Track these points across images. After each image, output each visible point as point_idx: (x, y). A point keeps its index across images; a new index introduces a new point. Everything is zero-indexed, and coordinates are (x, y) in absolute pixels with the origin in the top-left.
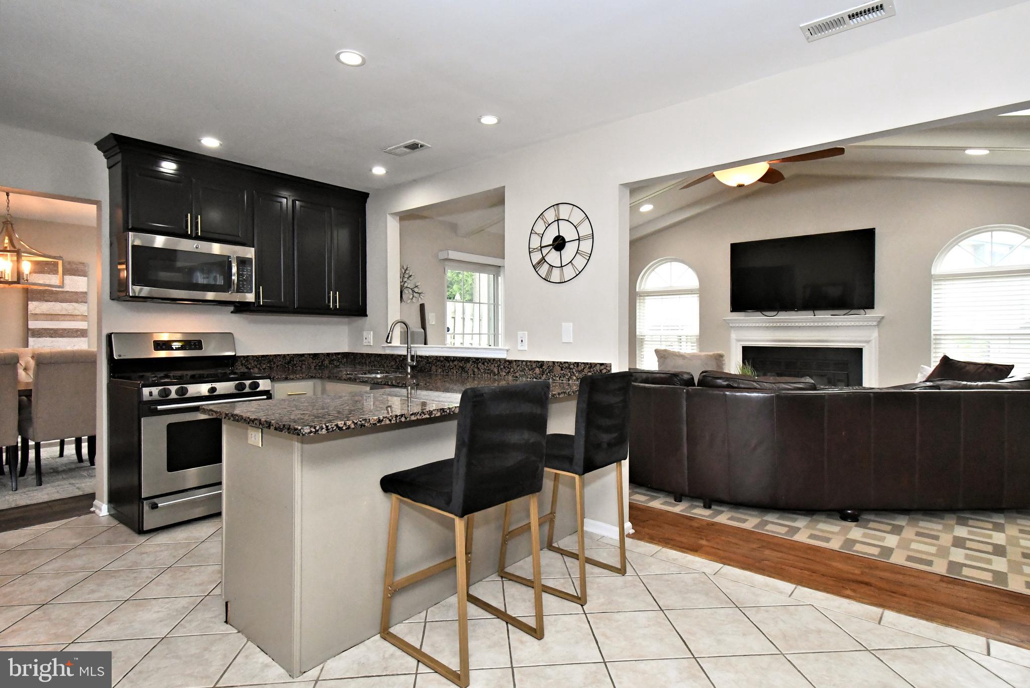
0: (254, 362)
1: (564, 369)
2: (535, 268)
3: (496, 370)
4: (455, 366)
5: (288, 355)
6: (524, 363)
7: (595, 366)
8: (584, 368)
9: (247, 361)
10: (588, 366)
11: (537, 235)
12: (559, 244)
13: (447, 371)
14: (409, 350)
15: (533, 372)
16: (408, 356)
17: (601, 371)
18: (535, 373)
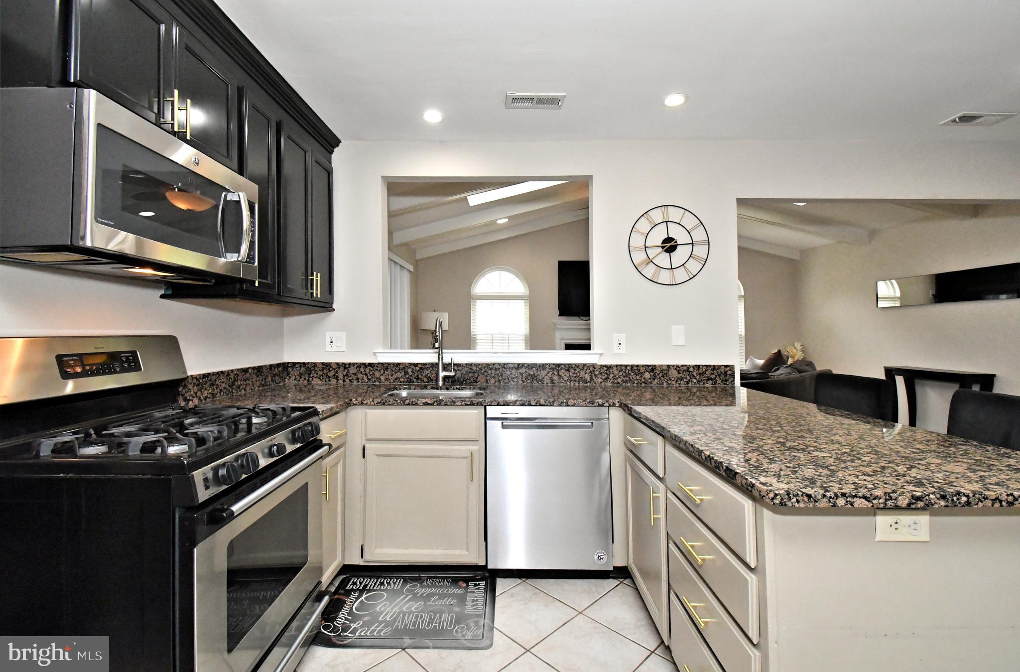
1: (681, 372)
2: (637, 268)
3: (588, 377)
4: (521, 374)
6: (629, 368)
7: (718, 368)
8: (706, 371)
10: (710, 368)
11: (639, 235)
12: (670, 245)
13: (507, 381)
14: (441, 356)
15: (641, 376)
16: (437, 364)
17: (726, 372)
18: (644, 378)
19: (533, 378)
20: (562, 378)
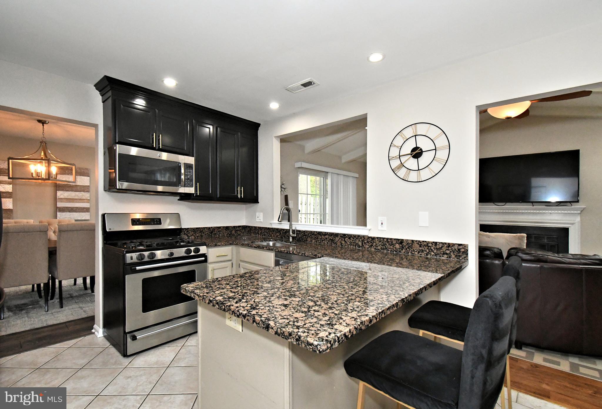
0: (192, 232)
1: (422, 246)
2: (393, 171)
3: (360, 244)
4: (326, 238)
5: (211, 227)
6: (385, 240)
7: (452, 246)
8: (442, 247)
9: (188, 231)
10: (446, 246)
11: (395, 148)
12: (417, 153)
13: (320, 242)
14: (291, 226)
15: (393, 246)
16: (289, 230)
17: (459, 250)
18: (395, 248)
19: (332, 242)
20: (347, 243)
